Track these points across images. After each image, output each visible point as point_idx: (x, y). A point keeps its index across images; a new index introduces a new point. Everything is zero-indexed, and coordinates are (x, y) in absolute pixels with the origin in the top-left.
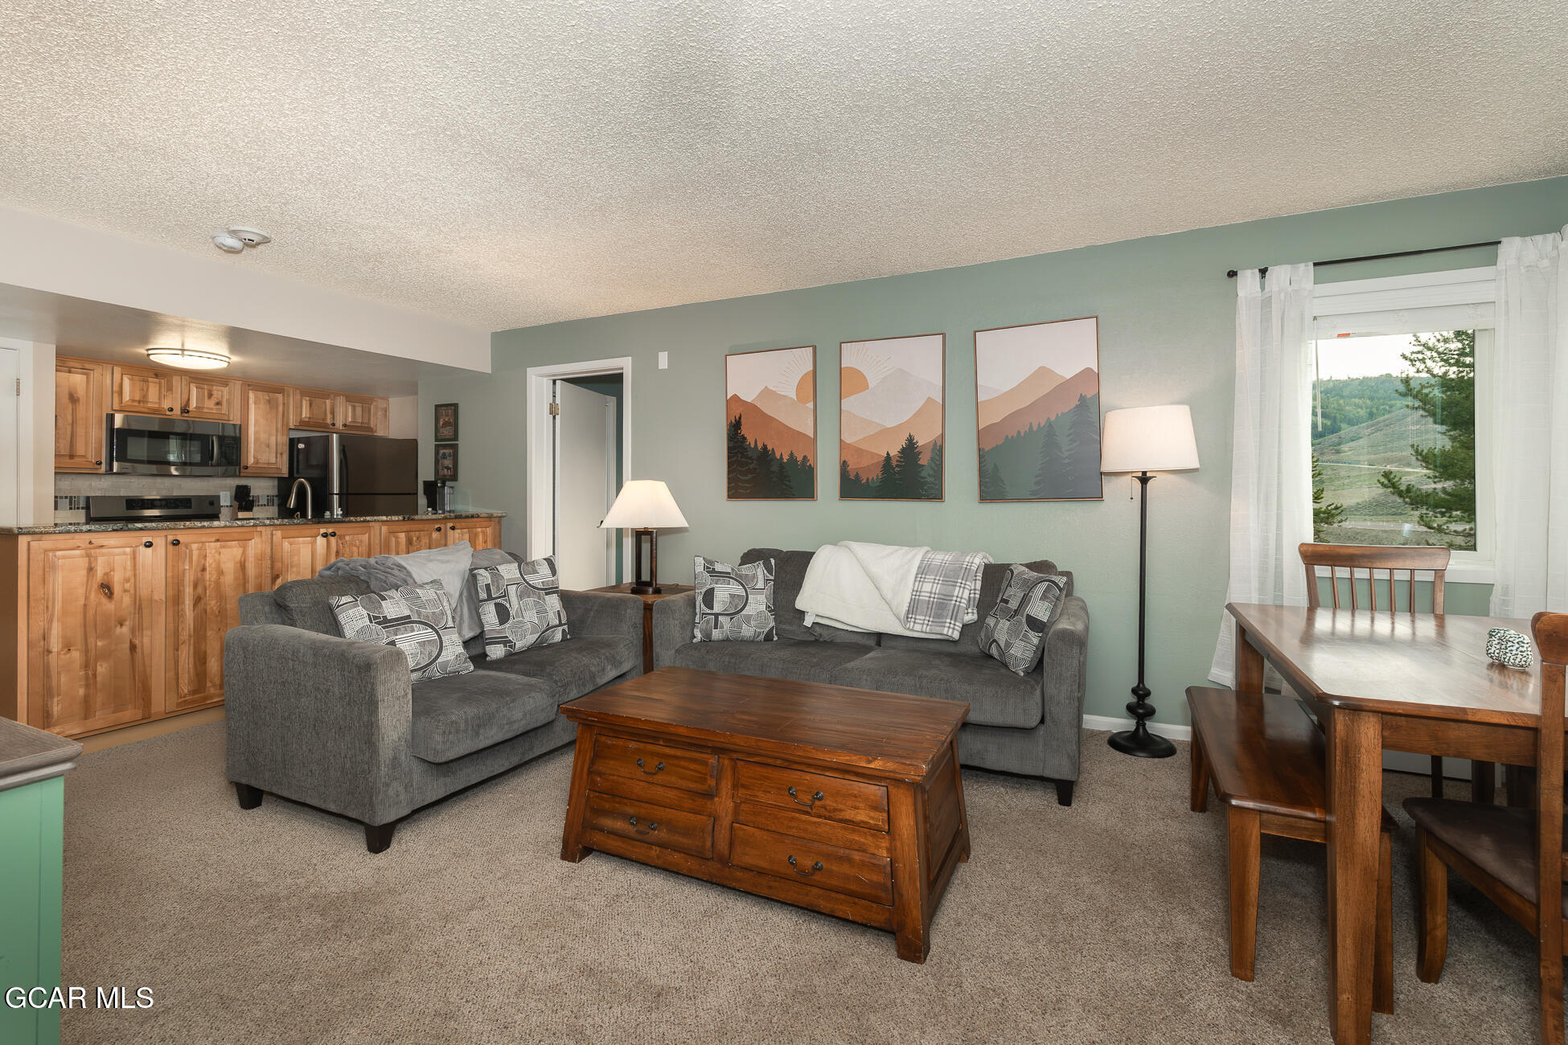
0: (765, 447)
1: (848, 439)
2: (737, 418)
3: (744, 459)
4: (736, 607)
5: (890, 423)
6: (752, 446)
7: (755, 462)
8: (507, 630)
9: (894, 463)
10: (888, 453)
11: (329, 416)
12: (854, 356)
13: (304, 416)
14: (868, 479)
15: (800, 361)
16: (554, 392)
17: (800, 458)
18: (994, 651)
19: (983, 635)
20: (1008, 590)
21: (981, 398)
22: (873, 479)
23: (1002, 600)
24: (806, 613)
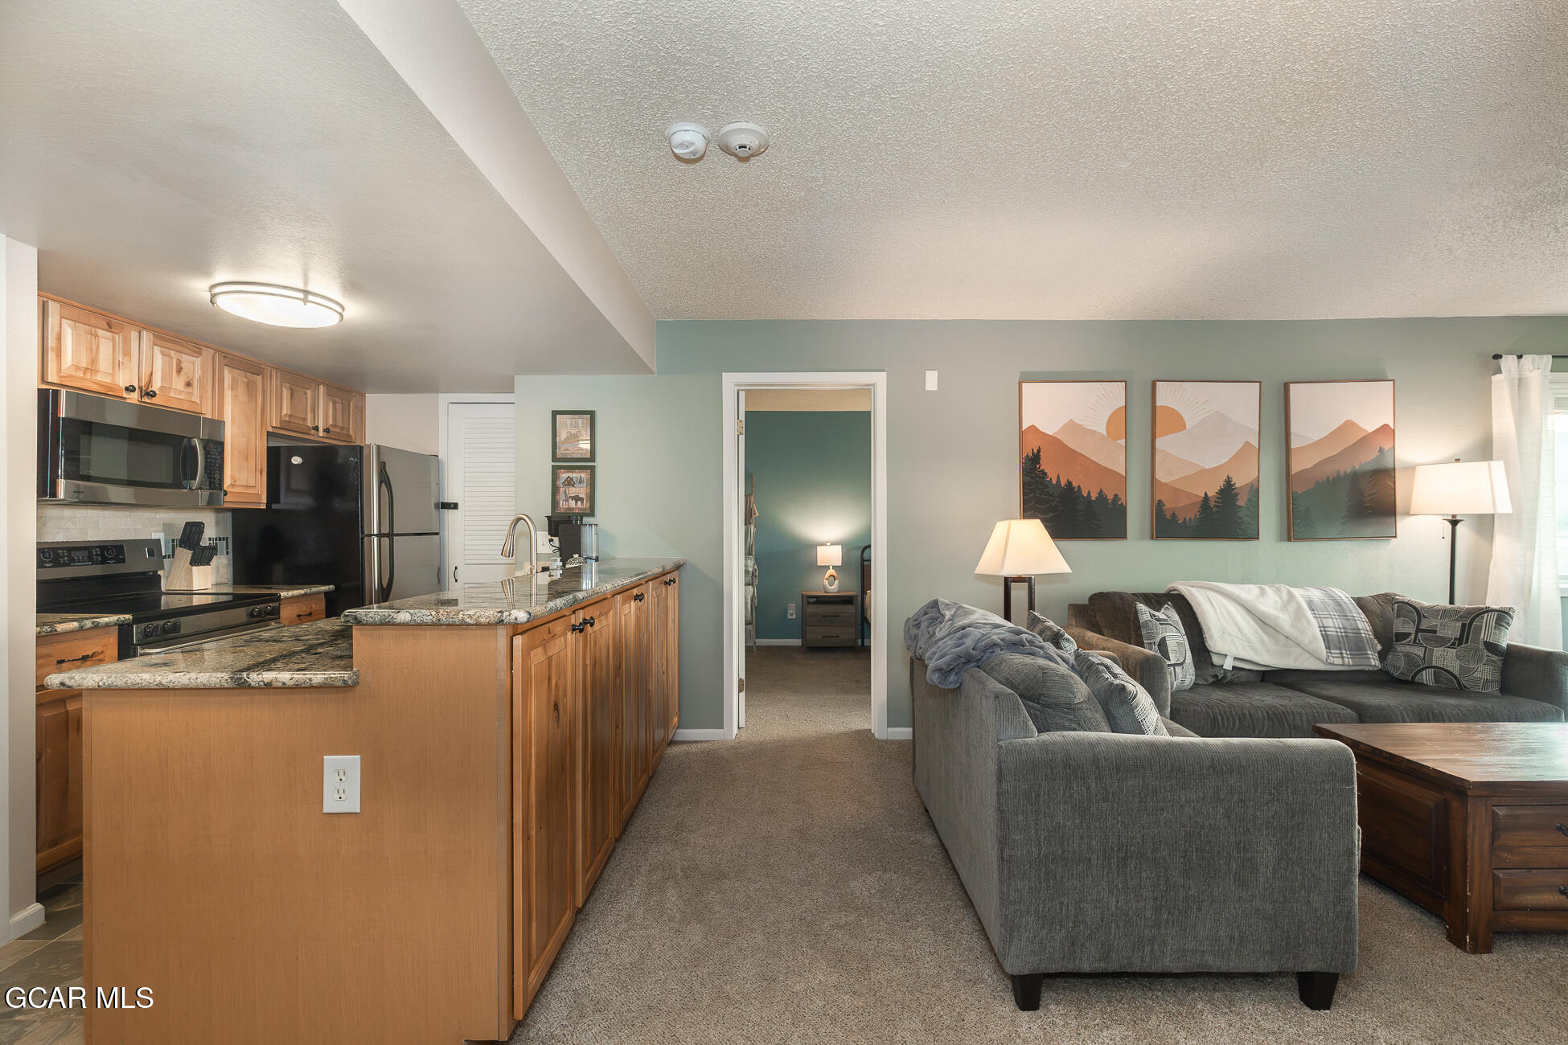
0: (1069, 483)
1: (1162, 478)
2: (1035, 451)
3: (1044, 496)
5: (1208, 465)
6: (1054, 482)
7: (1057, 499)
9: (1212, 504)
10: (1206, 494)
11: (309, 416)
12: (1168, 395)
13: (285, 412)
14: (1185, 518)
15: (1112, 396)
16: (738, 406)
17: (1110, 497)
18: (1427, 677)
19: (1402, 663)
20: (1424, 621)
21: (1294, 445)
22: (1190, 519)
23: (1418, 630)
24: (1226, 656)
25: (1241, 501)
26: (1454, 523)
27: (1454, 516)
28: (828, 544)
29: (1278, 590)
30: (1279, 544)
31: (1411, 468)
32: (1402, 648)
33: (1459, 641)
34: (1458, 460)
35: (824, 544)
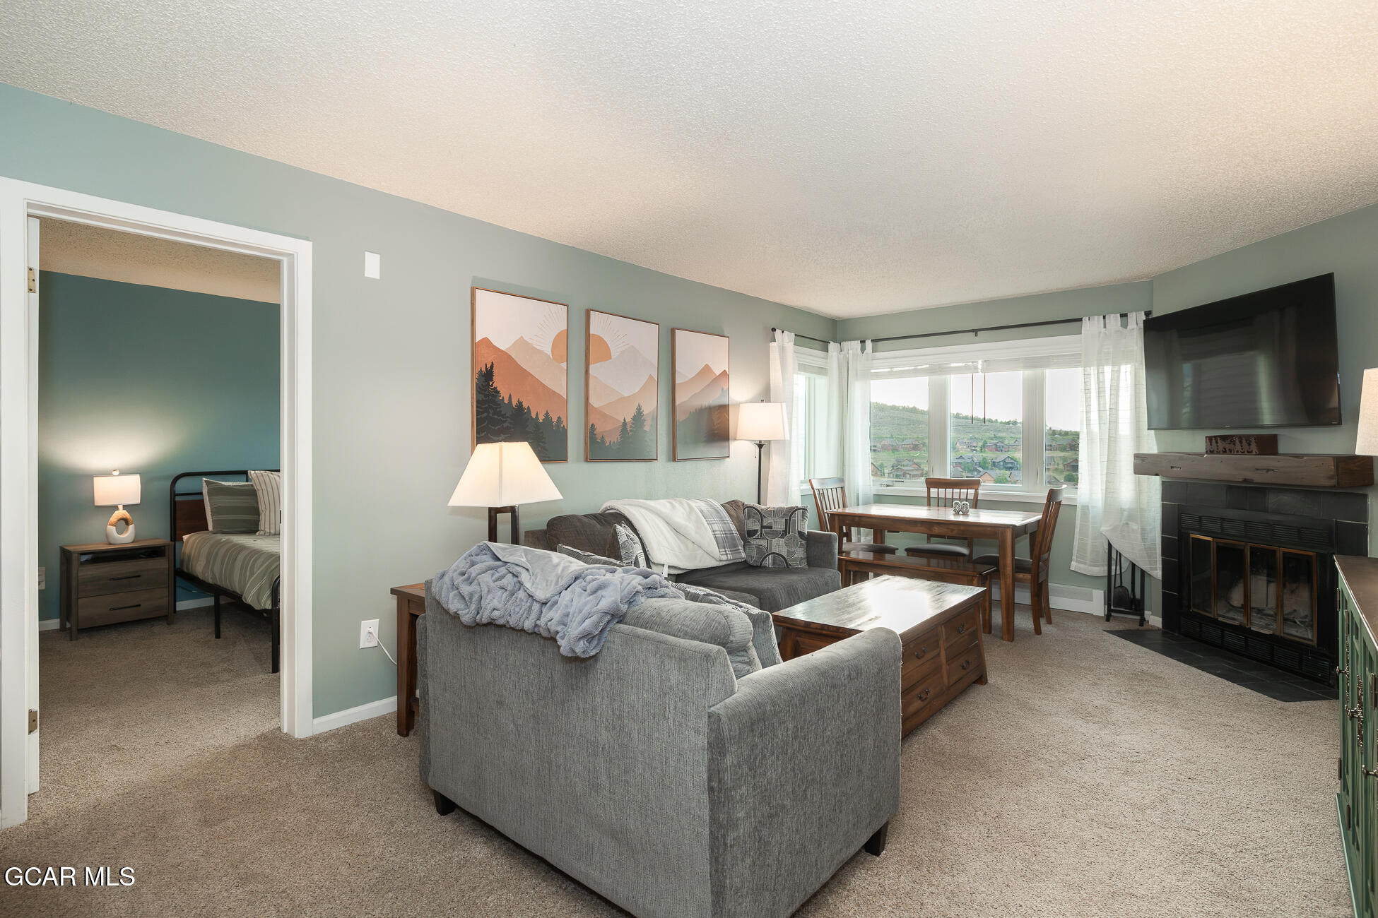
0: (520, 404)
1: (596, 404)
2: (489, 366)
3: (496, 417)
5: (626, 393)
6: (506, 402)
7: (508, 419)
10: (625, 419)
12: (600, 325)
14: (611, 441)
18: (769, 562)
19: (754, 554)
20: (765, 520)
21: (678, 381)
22: (614, 442)
23: (762, 527)
24: (663, 565)
25: (647, 427)
26: (760, 446)
27: (760, 441)
28: (116, 473)
29: (681, 503)
30: (669, 463)
31: (738, 405)
32: (754, 541)
33: (786, 532)
34: (762, 401)
35: (107, 473)
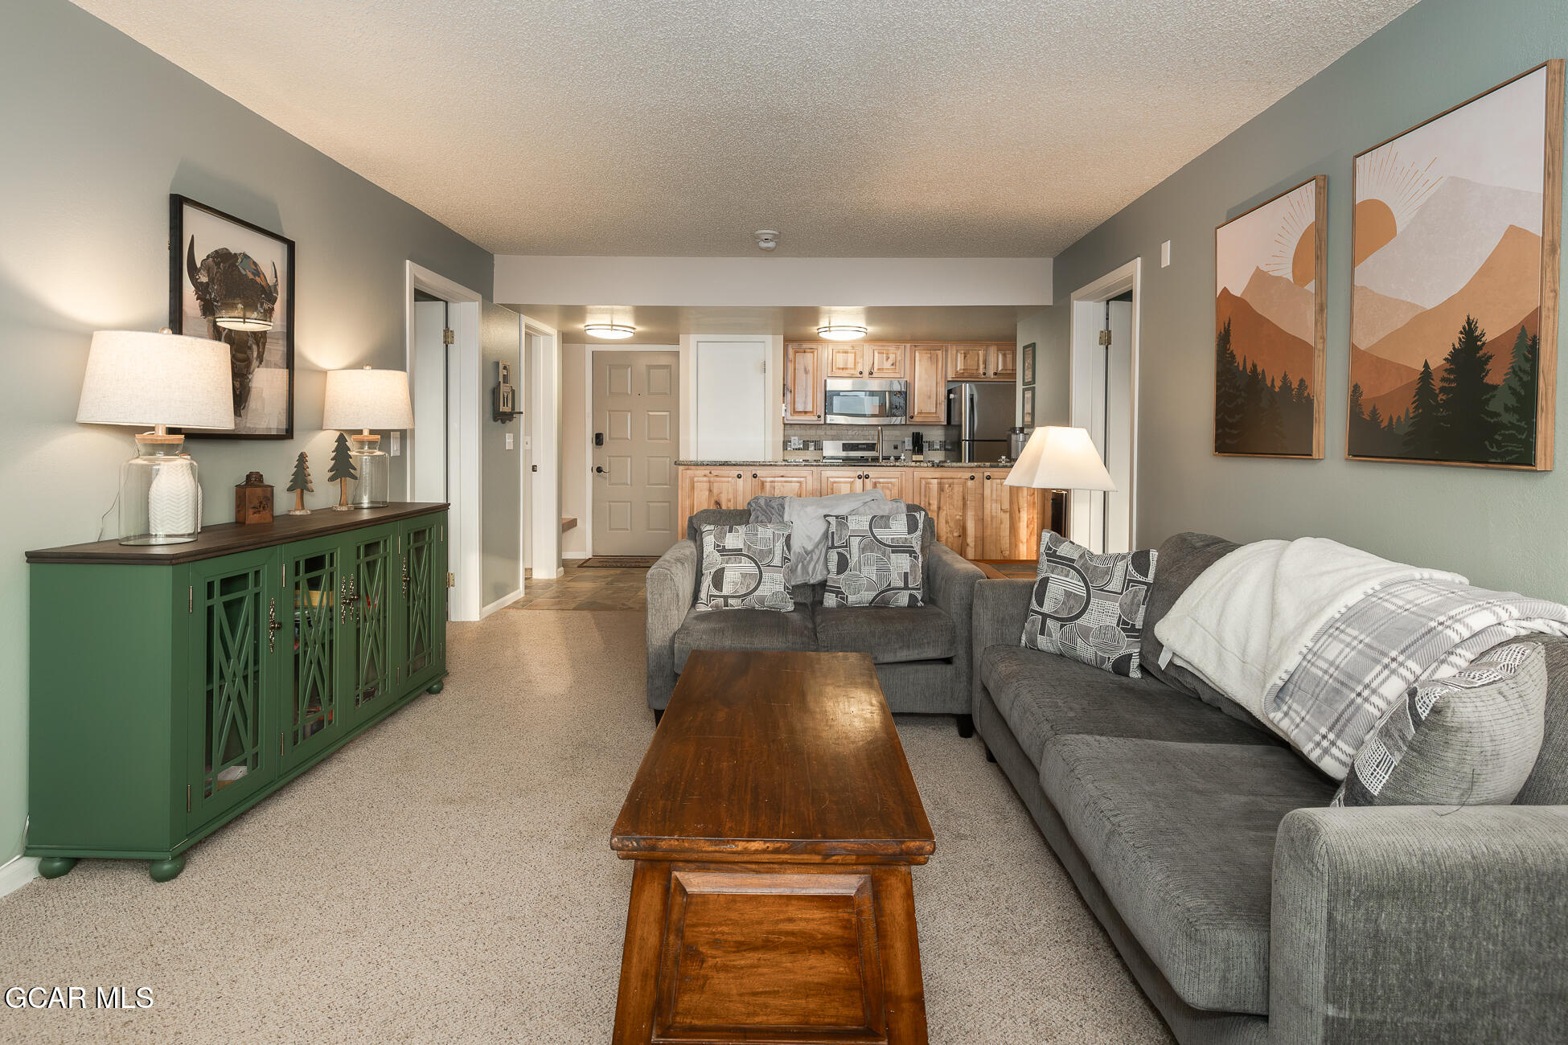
0: (1255, 368)
1: (1364, 343)
2: (1226, 325)
3: (1231, 391)
4: (1070, 611)
5: (1430, 302)
6: (1241, 369)
8: (841, 581)
9: (1437, 384)
10: (1426, 365)
11: (982, 366)
13: (960, 367)
14: (1391, 419)
15: (1300, 207)
16: (1107, 314)
17: (1294, 384)
22: (1399, 420)
25: (1496, 375)
